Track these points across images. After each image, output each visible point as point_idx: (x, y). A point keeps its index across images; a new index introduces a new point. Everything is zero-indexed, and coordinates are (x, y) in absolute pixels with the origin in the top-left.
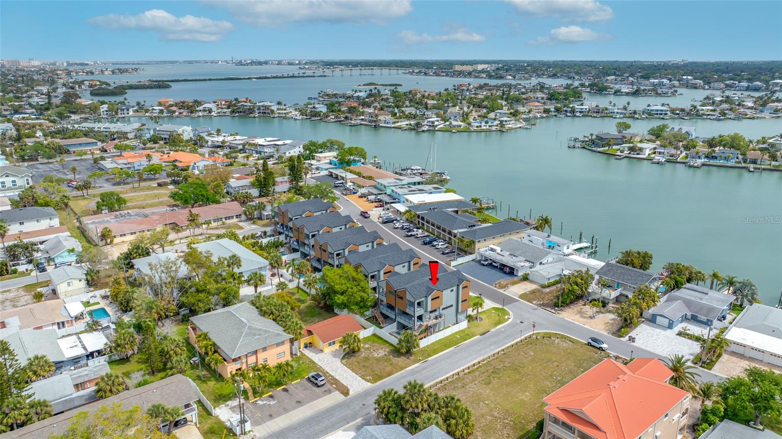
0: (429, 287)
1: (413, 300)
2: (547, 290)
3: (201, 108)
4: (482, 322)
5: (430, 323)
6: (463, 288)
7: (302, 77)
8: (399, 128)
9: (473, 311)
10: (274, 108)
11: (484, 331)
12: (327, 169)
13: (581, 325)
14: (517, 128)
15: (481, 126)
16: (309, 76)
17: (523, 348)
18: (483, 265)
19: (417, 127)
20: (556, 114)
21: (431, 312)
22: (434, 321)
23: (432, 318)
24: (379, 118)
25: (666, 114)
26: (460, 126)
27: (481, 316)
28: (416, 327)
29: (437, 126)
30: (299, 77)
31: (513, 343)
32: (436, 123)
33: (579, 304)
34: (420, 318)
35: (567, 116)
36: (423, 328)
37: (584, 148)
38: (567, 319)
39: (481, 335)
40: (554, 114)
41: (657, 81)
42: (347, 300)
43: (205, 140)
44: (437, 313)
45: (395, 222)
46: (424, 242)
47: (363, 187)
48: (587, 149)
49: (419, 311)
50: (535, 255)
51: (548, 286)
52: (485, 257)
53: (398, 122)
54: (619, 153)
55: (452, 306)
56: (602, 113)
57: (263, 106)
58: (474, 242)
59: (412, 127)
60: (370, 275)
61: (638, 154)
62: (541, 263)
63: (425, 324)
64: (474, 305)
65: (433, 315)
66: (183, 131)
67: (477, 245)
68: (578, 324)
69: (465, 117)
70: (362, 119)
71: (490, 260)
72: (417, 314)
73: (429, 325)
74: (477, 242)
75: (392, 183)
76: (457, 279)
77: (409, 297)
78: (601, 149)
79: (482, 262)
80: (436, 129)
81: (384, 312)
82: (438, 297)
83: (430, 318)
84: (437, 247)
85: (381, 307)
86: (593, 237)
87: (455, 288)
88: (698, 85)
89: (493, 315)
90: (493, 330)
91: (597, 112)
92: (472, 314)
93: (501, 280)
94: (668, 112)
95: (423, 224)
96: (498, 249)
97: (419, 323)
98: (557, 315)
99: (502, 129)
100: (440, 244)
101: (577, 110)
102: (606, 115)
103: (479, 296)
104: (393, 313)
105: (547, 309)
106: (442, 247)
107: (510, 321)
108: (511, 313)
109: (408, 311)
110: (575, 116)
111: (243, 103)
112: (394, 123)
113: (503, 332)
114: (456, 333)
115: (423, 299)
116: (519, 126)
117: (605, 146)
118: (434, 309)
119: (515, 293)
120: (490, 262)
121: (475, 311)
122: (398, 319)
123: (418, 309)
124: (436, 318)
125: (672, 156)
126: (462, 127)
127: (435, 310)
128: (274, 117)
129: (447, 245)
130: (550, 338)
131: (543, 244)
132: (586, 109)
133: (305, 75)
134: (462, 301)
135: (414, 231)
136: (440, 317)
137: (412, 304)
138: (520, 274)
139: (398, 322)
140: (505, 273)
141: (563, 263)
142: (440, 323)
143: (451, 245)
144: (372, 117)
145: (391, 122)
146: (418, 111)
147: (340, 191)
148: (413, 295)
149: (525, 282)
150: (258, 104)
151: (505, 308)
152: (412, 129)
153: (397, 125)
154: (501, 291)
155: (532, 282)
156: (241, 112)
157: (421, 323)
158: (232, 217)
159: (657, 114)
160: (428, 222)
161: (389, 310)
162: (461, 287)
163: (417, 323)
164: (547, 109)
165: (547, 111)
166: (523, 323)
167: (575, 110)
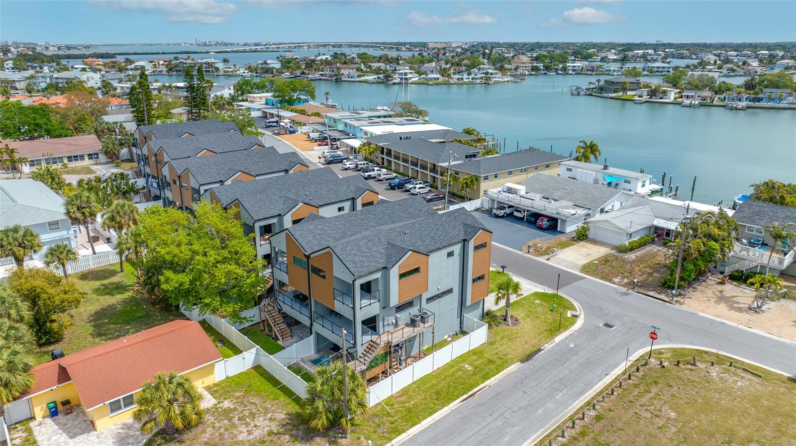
0: (392, 245)
1: (348, 279)
2: (632, 256)
3: (132, 66)
4: (519, 327)
5: (397, 337)
6: (477, 248)
7: (266, 51)
8: (366, 82)
9: (497, 303)
10: (220, 66)
11: (529, 350)
12: (259, 110)
13: (741, 327)
14: (505, 82)
15: (462, 79)
16: (273, 51)
17: (641, 395)
18: (497, 216)
19: (387, 80)
20: (546, 72)
21: (400, 308)
22: (409, 332)
23: (401, 324)
24: (341, 72)
25: (669, 71)
26: (438, 79)
27: (514, 314)
28: (360, 350)
29: (410, 78)
30: (262, 52)
31: (607, 380)
32: (409, 76)
33: (709, 282)
34: (371, 324)
35: (558, 74)
36: (379, 351)
37: (591, 95)
38: (700, 314)
39: (523, 361)
40: (543, 72)
41: (641, 51)
42: (192, 282)
43: (112, 87)
44: (414, 311)
45: (345, 161)
46: (390, 185)
47: (305, 125)
48: (594, 96)
49: (366, 308)
50: (589, 196)
51: (632, 249)
52: (499, 203)
53: (364, 75)
54: (636, 98)
55: (450, 291)
56: (597, 71)
57: (205, 63)
58: (477, 179)
59: (381, 81)
60: (257, 225)
61: (661, 98)
62: (602, 211)
63: (384, 338)
64: (500, 288)
65: (404, 316)
66: (88, 79)
67: (484, 185)
68: (736, 325)
69: (443, 72)
70: (322, 75)
71: (510, 207)
72: (361, 316)
73: (394, 342)
74: (482, 179)
75: (346, 116)
76: (461, 227)
77: (339, 271)
78: (614, 95)
79: (494, 211)
80: (410, 81)
81: (286, 309)
82: (417, 270)
83: (396, 325)
84: (412, 191)
85: (281, 298)
86: (664, 176)
87: (457, 249)
88: (685, 55)
89: (540, 309)
90: (548, 347)
91: (590, 70)
92: (494, 308)
93: (538, 240)
94: (671, 70)
95: (390, 162)
96: (522, 189)
97: (367, 338)
98: (677, 306)
99: (487, 81)
100: (418, 186)
101: (568, 68)
102: (601, 73)
103: (501, 270)
104: (306, 311)
105: (651, 293)
106: (421, 191)
107: (579, 323)
108: (576, 304)
109: (338, 307)
110: (568, 74)
111: (182, 60)
112: (359, 76)
113: (574, 352)
114: (463, 358)
115: (378, 275)
116: (506, 79)
117: (618, 92)
118: (406, 299)
119: (572, 263)
120: (508, 211)
121: (503, 303)
122: (317, 327)
123: (365, 302)
124: (413, 323)
125: (704, 100)
126: (440, 80)
127: (410, 304)
128: (218, 75)
129: (428, 189)
130: (694, 364)
131: (596, 181)
132: (579, 66)
133: (269, 50)
134: (474, 281)
135: (374, 170)
136: (423, 320)
137: (347, 290)
138: (571, 228)
139: (318, 334)
140: (540, 228)
141: (647, 207)
142: (421, 335)
143: (437, 188)
144: (333, 71)
145: (356, 75)
146: (388, 66)
147: (270, 131)
148: (351, 266)
149: (583, 243)
150: (200, 61)
151: (560, 293)
152: (380, 83)
153: (362, 79)
154: (542, 259)
155: (595, 242)
156: (180, 71)
157: (374, 338)
158: (82, 157)
159: (658, 72)
160: (397, 158)
161: (297, 306)
162: (471, 244)
163: (363, 339)
164: (535, 67)
165: (535, 69)
166: (611, 326)
167: (567, 68)
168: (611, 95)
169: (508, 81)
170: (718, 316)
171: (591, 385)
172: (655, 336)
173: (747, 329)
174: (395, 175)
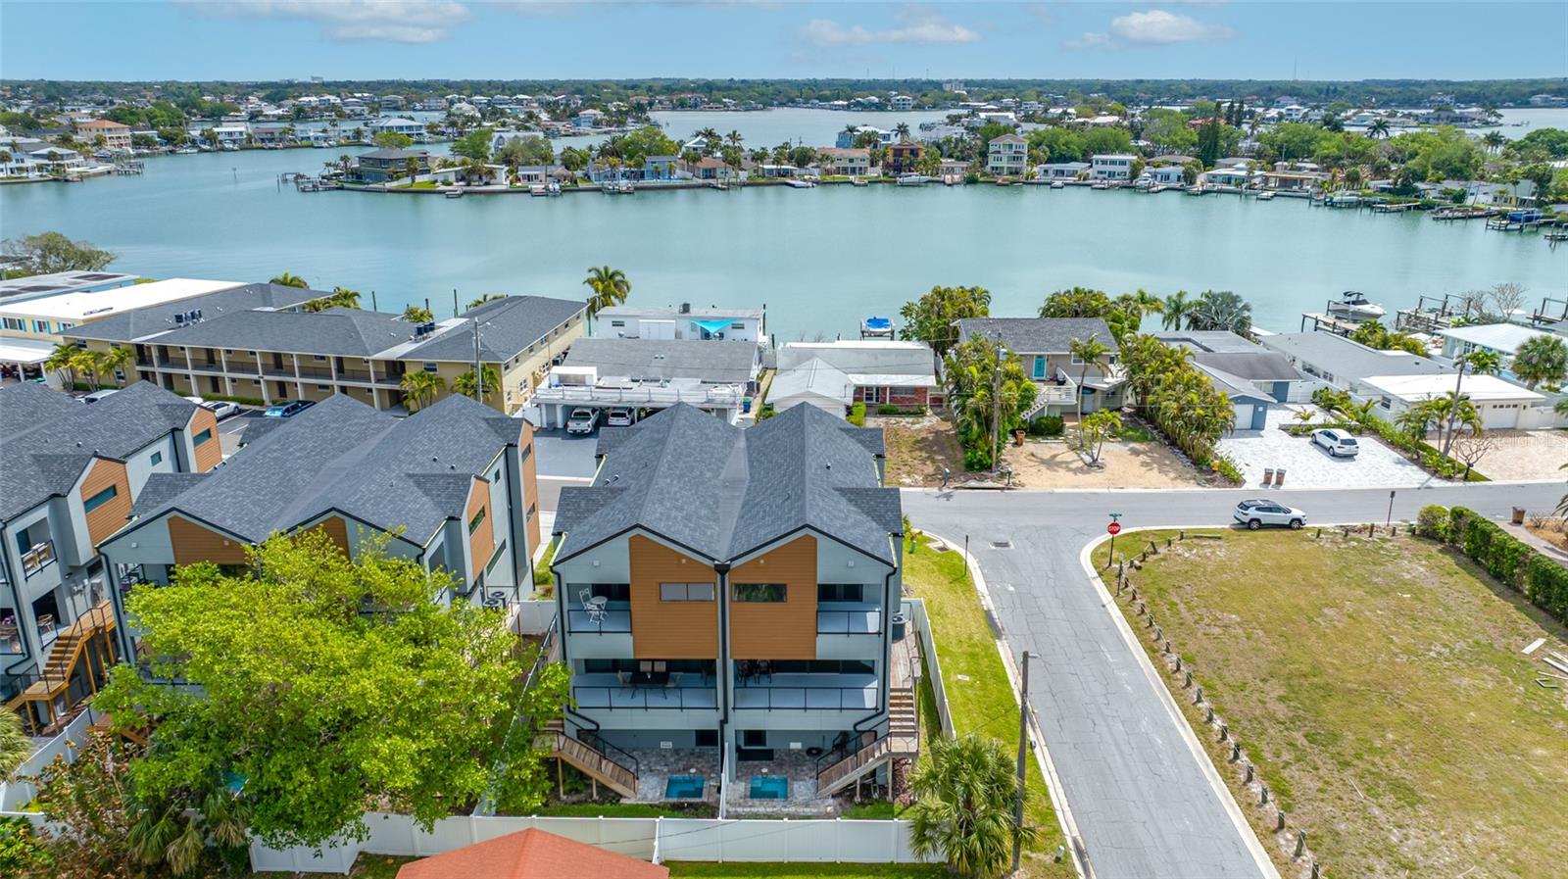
11: (977, 618)
13: (1113, 490)
17: (1175, 611)
20: (170, 147)
31: (1115, 612)
35: (202, 151)
37: (342, 188)
38: (1056, 490)
39: (997, 635)
40: (166, 148)
48: (348, 189)
52: (569, 408)
54: (441, 187)
56: (282, 140)
61: (487, 184)
67: (506, 380)
68: (1106, 490)
78: (394, 185)
90: (988, 604)
91: (270, 140)
94: (424, 131)
98: (1025, 490)
101: (220, 138)
105: (972, 484)
110: (223, 150)
113: (1028, 596)
116: (101, 169)
117: (398, 178)
130: (1156, 552)
131: (679, 336)
132: (241, 133)
164: (142, 137)
165: (148, 142)
166: (1006, 545)
167: (215, 138)
168: (388, 185)
169: (109, 172)
170: (1076, 487)
171: (1112, 627)
172: (1116, 529)
173: (1121, 491)
174: (233, 405)
